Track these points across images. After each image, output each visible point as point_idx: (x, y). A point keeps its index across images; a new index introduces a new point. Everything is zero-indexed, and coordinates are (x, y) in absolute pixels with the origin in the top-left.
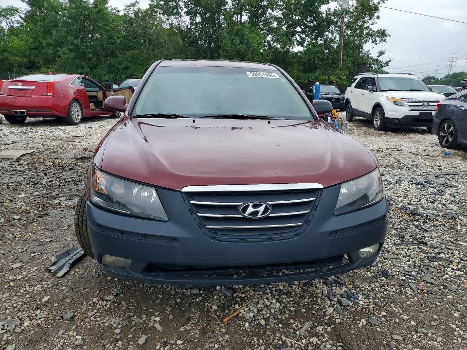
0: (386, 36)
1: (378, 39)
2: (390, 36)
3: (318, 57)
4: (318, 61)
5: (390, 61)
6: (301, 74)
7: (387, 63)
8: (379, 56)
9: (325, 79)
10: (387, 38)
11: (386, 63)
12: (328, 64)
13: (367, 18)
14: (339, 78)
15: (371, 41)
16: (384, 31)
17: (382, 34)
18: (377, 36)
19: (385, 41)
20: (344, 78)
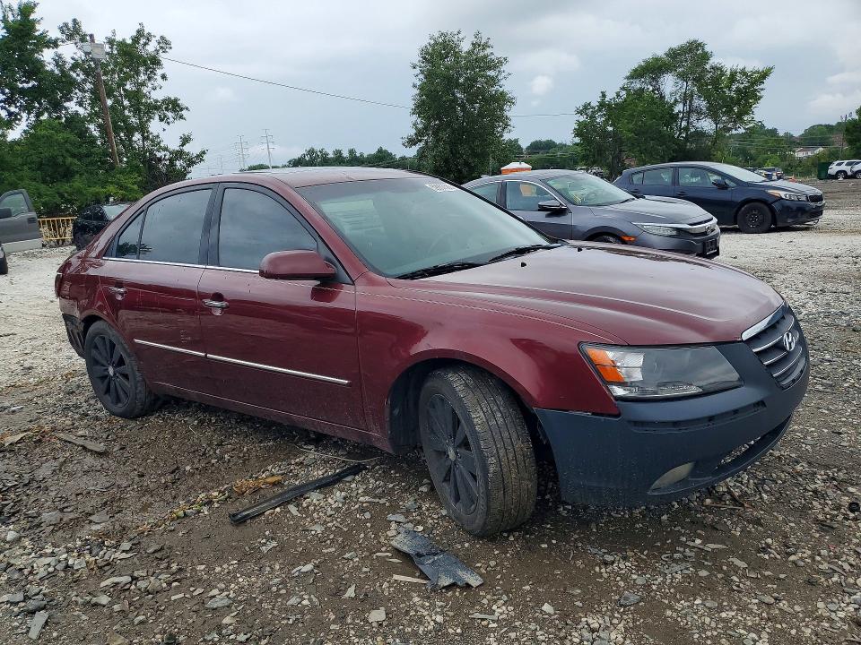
0: (182, 110)
1: (170, 114)
2: (187, 109)
3: (67, 151)
4: (69, 160)
5: (204, 152)
6: (43, 187)
7: (200, 157)
8: (183, 145)
9: (97, 193)
10: (184, 113)
11: (198, 156)
12: (91, 163)
13: (143, 77)
14: (121, 187)
15: (157, 117)
16: (176, 100)
17: (174, 106)
18: (167, 109)
19: (181, 117)
20: (135, 187)
